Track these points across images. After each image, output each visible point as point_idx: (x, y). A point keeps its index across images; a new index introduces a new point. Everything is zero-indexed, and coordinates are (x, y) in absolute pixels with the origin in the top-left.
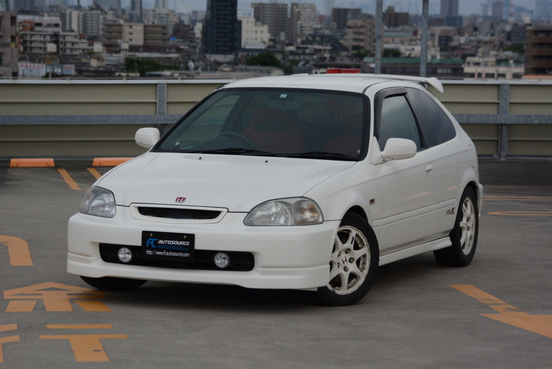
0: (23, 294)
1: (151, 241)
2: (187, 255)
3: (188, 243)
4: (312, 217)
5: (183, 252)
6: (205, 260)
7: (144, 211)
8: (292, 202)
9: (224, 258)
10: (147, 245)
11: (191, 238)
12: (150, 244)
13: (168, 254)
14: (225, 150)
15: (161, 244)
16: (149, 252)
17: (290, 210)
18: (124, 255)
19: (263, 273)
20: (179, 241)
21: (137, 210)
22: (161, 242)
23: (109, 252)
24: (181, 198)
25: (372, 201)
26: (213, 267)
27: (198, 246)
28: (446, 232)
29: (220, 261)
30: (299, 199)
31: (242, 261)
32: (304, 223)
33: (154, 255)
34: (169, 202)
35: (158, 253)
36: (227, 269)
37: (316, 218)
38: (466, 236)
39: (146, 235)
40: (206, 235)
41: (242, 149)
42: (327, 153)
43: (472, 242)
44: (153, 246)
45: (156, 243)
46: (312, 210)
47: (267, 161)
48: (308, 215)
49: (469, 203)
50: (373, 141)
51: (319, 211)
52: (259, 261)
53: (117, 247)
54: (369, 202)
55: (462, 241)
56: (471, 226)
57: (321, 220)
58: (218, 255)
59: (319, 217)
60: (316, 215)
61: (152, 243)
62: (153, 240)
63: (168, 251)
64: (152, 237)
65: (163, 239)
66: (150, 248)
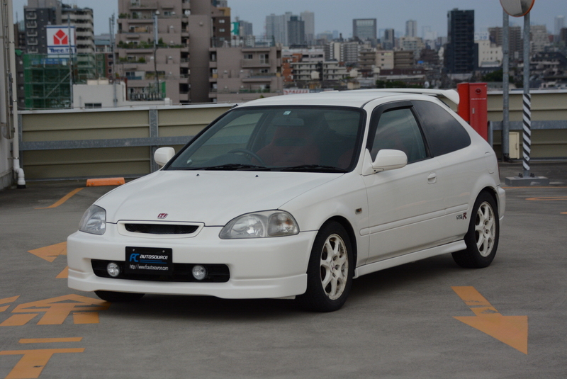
0: (34, 307)
1: (133, 256)
2: (166, 268)
3: (166, 257)
4: (288, 228)
5: (163, 266)
6: (183, 272)
7: (131, 227)
8: (267, 214)
9: (202, 271)
10: (131, 260)
11: (169, 252)
12: (133, 259)
13: (148, 268)
14: (224, 166)
15: (143, 259)
16: (132, 267)
17: (265, 223)
18: (113, 270)
19: (238, 284)
20: (159, 255)
21: (124, 227)
22: (142, 256)
23: (100, 267)
24: (162, 214)
25: (359, 211)
26: (192, 279)
27: (176, 259)
28: (459, 236)
29: (198, 274)
30: (274, 212)
31: (218, 273)
32: (280, 234)
33: (137, 270)
34: (151, 218)
35: (140, 267)
36: (205, 280)
37: (291, 229)
38: (485, 238)
39: (129, 250)
40: (183, 249)
41: (239, 165)
42: (317, 166)
43: (492, 244)
44: (136, 261)
45: (138, 258)
46: (289, 222)
47: (257, 176)
48: (284, 226)
49: (487, 208)
50: (365, 153)
51: (294, 222)
52: (233, 273)
53: (107, 262)
54: (354, 212)
55: (479, 244)
56: (489, 229)
57: (296, 231)
58: (197, 268)
59: (293, 228)
60: (291, 226)
61: (134, 258)
62: (136, 255)
63: (149, 265)
64: (134, 252)
65: (144, 254)
66: (133, 263)
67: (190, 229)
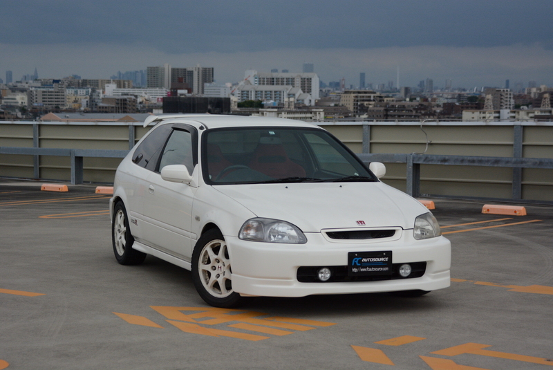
1: (356, 261)
2: (386, 269)
3: (387, 259)
5: (383, 267)
6: (393, 272)
7: (334, 235)
9: (409, 269)
10: (353, 264)
11: (389, 254)
12: (355, 263)
13: (370, 270)
15: (364, 262)
16: (355, 270)
18: (324, 275)
19: (435, 277)
20: (380, 257)
21: (326, 235)
22: (364, 260)
23: (307, 274)
24: (361, 222)
26: (398, 276)
27: (395, 261)
29: (405, 271)
31: (418, 269)
33: (359, 272)
35: (362, 270)
36: (410, 277)
39: (351, 255)
40: (394, 250)
44: (358, 264)
45: (360, 261)
52: (432, 268)
58: (402, 267)
61: (357, 262)
62: (358, 259)
63: (370, 267)
64: (356, 257)
65: (366, 258)
66: (356, 266)
67: (389, 233)
